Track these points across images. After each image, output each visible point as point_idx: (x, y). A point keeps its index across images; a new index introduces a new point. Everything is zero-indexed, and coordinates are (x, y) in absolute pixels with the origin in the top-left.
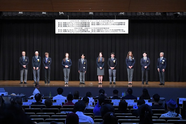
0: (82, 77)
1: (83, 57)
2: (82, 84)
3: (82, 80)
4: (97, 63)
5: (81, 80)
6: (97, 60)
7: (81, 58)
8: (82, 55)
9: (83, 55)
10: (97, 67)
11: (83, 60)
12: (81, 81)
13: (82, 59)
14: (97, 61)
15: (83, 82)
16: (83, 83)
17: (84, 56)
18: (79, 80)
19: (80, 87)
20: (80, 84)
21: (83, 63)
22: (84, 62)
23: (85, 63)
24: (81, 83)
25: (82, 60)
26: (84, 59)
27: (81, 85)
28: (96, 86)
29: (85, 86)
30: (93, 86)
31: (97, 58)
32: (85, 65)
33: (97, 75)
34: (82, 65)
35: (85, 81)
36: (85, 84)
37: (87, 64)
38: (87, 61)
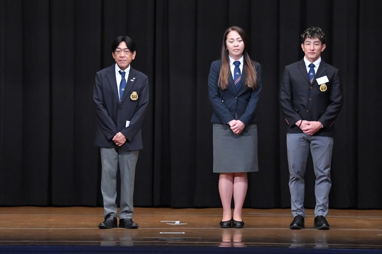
0: (114, 182)
1: (123, 54)
2: (114, 224)
3: (118, 204)
4: (212, 93)
5: (113, 200)
6: (211, 74)
8: (115, 45)
9: (123, 45)
10: (214, 118)
11: (123, 74)
12: (108, 210)
13: (117, 69)
14: (211, 82)
15: (124, 216)
16: (122, 221)
17: (131, 48)
18: (99, 204)
19: (103, 243)
20: (101, 227)
21: (127, 94)
23: (134, 95)
24: (111, 218)
26: (127, 71)
27: (110, 233)
28: (203, 240)
29: (133, 239)
30: (184, 239)
31: (214, 62)
32: (137, 106)
33: (214, 172)
34: (119, 106)
35: (132, 209)
36: (136, 228)
37: (147, 99)
38: (147, 82)
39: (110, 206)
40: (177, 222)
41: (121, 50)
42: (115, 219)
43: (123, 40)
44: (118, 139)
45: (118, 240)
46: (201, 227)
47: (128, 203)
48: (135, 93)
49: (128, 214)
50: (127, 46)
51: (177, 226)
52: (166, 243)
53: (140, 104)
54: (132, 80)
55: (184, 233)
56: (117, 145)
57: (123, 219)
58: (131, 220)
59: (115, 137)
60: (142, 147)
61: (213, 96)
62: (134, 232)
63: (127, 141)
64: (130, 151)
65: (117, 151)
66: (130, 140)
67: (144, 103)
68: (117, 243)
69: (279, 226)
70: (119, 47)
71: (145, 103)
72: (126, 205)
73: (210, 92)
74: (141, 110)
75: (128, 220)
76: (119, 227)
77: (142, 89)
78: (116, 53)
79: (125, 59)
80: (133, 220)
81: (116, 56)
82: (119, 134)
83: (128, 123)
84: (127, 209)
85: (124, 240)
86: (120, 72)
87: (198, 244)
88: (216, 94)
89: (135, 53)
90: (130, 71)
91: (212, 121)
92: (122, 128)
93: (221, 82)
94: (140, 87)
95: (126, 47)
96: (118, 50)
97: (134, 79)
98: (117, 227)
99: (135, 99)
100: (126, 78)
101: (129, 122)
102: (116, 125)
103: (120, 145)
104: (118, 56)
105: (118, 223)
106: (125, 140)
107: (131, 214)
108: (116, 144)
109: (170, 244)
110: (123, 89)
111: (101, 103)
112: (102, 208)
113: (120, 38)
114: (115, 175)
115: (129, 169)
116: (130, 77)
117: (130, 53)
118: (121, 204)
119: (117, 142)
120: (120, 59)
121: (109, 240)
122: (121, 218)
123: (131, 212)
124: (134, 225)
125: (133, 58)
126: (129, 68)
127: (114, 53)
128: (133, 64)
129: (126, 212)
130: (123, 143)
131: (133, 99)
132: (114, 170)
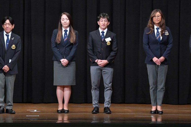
0: (3, 90)
1: (8, 26)
4: (53, 45)
5: (2, 100)
8: (4, 21)
9: (8, 21)
11: (8, 36)
13: (5, 33)
14: (52, 40)
15: (8, 108)
16: (7, 110)
17: (12, 23)
23: (13, 47)
25: (5, 38)
26: (10, 34)
28: (48, 119)
29: (13, 119)
30: (39, 119)
32: (15, 52)
33: (54, 85)
34: (6, 52)
35: (12, 104)
36: (14, 113)
37: (20, 49)
38: (20, 40)
39: (1, 102)
40: (35, 111)
41: (7, 24)
42: (3, 109)
43: (8, 19)
44: (5, 69)
45: (5, 120)
46: (47, 113)
47: (10, 101)
48: (14, 46)
49: (10, 107)
50: (10, 22)
51: (35, 112)
52: (29, 121)
53: (17, 51)
54: (12, 39)
55: (39, 116)
56: (5, 72)
57: (8, 109)
58: (12, 109)
59: (4, 67)
60: (17, 73)
61: (53, 47)
62: (13, 116)
63: (10, 69)
64: (12, 75)
65: (5, 74)
66: (11, 69)
67: (19, 50)
68: (4, 121)
69: (87, 112)
70: (6, 22)
71: (19, 51)
72: (9, 102)
73: (52, 45)
74: (17, 54)
75: (10, 110)
76: (6, 113)
77: (17, 43)
78: (4, 25)
79: (9, 28)
80: (12, 110)
81: (4, 26)
82: (6, 66)
83: (10, 61)
84: (9, 104)
85: (8, 120)
86: (6, 34)
87: (46, 121)
88: (55, 46)
89: (14, 25)
90: (11, 34)
92: (7, 63)
93: (57, 40)
95: (9, 22)
96: (5, 24)
97: (13, 38)
98: (4, 113)
99: (14, 49)
100: (9, 38)
101: (11, 60)
102: (4, 61)
103: (6, 72)
104: (5, 27)
105: (5, 111)
106: (9, 69)
107: (12, 106)
108: (4, 71)
109: (31, 121)
110: (8, 44)
113: (6, 17)
114: (4, 87)
115: (11, 84)
116: (11, 38)
117: (11, 25)
119: (5, 70)
120: (6, 28)
121: (0, 120)
122: (7, 109)
123: (11, 106)
124: (13, 112)
125: (13, 28)
126: (11, 33)
127: (3, 25)
128: (13, 31)
129: (9, 105)
130: (8, 70)
131: (13, 48)
132: (3, 84)
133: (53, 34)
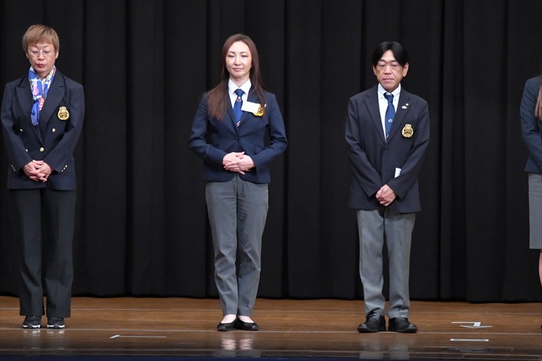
0: (379, 261)
1: (388, 69)
2: (381, 325)
3: (386, 294)
4: (527, 127)
5: (378, 290)
6: (526, 99)
7: (375, 82)
9: (389, 56)
10: (529, 165)
11: (389, 98)
12: (371, 305)
13: (381, 92)
15: (396, 314)
16: (393, 321)
17: (401, 59)
18: (358, 295)
19: (364, 355)
20: (362, 331)
21: (396, 127)
22: (399, 119)
23: (408, 130)
24: (376, 316)
25: (383, 105)
26: (397, 93)
27: (374, 340)
28: (516, 351)
29: (410, 349)
30: (488, 350)
31: (529, 80)
32: (412, 147)
33: (531, 247)
34: (384, 147)
35: (408, 303)
36: (413, 331)
37: (426, 136)
38: (427, 110)
39: (373, 298)
40: (477, 324)
41: (386, 63)
42: (382, 318)
43: (389, 48)
44: (384, 196)
45: (386, 349)
46: (514, 332)
47: (401, 293)
48: (408, 127)
49: (401, 311)
50: (395, 57)
51: (477, 329)
52: (460, 356)
53: (416, 143)
54: (404, 107)
55: (487, 340)
56: (382, 205)
57: (395, 318)
58: (406, 319)
59: (379, 192)
61: (528, 131)
62: (410, 339)
63: (397, 198)
64: (403, 214)
65: (382, 215)
66: (401, 197)
67: (423, 141)
68: (385, 354)
70: (383, 58)
71: (425, 142)
72: (399, 297)
73: (524, 126)
74: (420, 151)
75: (402, 321)
76: (389, 330)
77: (419, 120)
78: (378, 68)
79: (392, 76)
80: (409, 320)
81: (378, 72)
82: (386, 188)
83: (398, 172)
84: (400, 302)
85: (395, 350)
86: (385, 94)
87: (510, 357)
88: (533, 128)
89: (407, 66)
90: (401, 93)
91: (526, 170)
92: (389, 179)
93: (540, 110)
94: (416, 117)
95: (393, 59)
96: (382, 63)
97: (407, 105)
98: (385, 330)
99: (409, 136)
100: (396, 103)
101: (400, 170)
102: (380, 174)
103: (386, 205)
104: (382, 72)
105: (387, 324)
106: (394, 197)
107: (406, 311)
108: (381, 203)
109: (466, 356)
110: (390, 121)
111: (355, 143)
112: (362, 301)
113: (385, 44)
114: (381, 253)
115: (401, 243)
116: (401, 103)
117: (398, 68)
118: (391, 295)
119: (383, 199)
120: (384, 76)
121: (373, 350)
122: (392, 317)
123: (406, 308)
124: (411, 327)
125: (404, 75)
126: (398, 90)
127: (375, 67)
129: (399, 307)
130: (391, 200)
131: (405, 136)
132: (379, 245)
133: (525, 91)
